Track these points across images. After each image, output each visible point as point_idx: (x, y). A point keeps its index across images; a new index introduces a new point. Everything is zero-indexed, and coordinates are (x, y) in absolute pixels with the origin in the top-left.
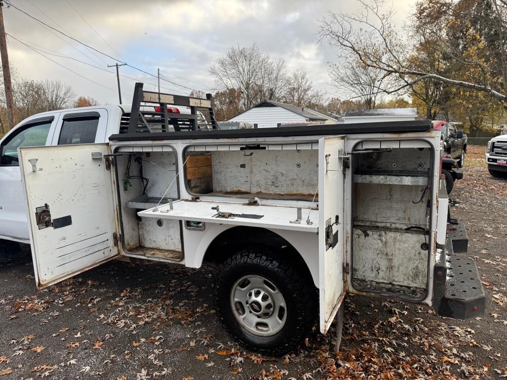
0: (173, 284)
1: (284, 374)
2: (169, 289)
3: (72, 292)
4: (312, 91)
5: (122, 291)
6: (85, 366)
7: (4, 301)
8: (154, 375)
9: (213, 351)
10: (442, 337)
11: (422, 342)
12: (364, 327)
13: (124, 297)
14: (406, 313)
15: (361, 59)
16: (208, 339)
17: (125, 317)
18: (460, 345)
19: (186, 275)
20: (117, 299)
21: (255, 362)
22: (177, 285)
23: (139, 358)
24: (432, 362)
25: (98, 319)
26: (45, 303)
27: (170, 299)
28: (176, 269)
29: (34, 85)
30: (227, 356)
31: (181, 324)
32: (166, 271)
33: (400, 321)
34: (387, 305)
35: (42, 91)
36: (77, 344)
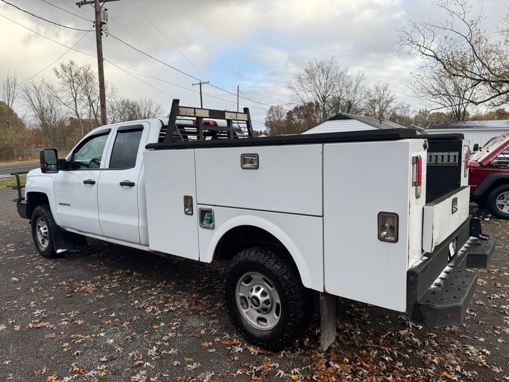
0: (203, 281)
1: (274, 367)
2: (199, 284)
3: (118, 281)
4: (395, 102)
5: (158, 283)
6: (111, 339)
7: (65, 283)
8: (162, 353)
9: (218, 340)
10: (450, 354)
11: (426, 356)
12: (370, 336)
13: (159, 287)
14: (421, 327)
15: (445, 67)
16: (218, 329)
17: (154, 304)
18: (467, 363)
19: (218, 274)
20: (153, 289)
21: (252, 353)
22: (207, 282)
23: (154, 338)
24: (428, 375)
25: (132, 304)
26: (95, 287)
27: (197, 293)
28: (210, 268)
29: (130, 103)
30: (228, 346)
31: (199, 314)
32: (201, 269)
33: (411, 334)
34: (403, 318)
35: (136, 109)
36: (110, 321)
